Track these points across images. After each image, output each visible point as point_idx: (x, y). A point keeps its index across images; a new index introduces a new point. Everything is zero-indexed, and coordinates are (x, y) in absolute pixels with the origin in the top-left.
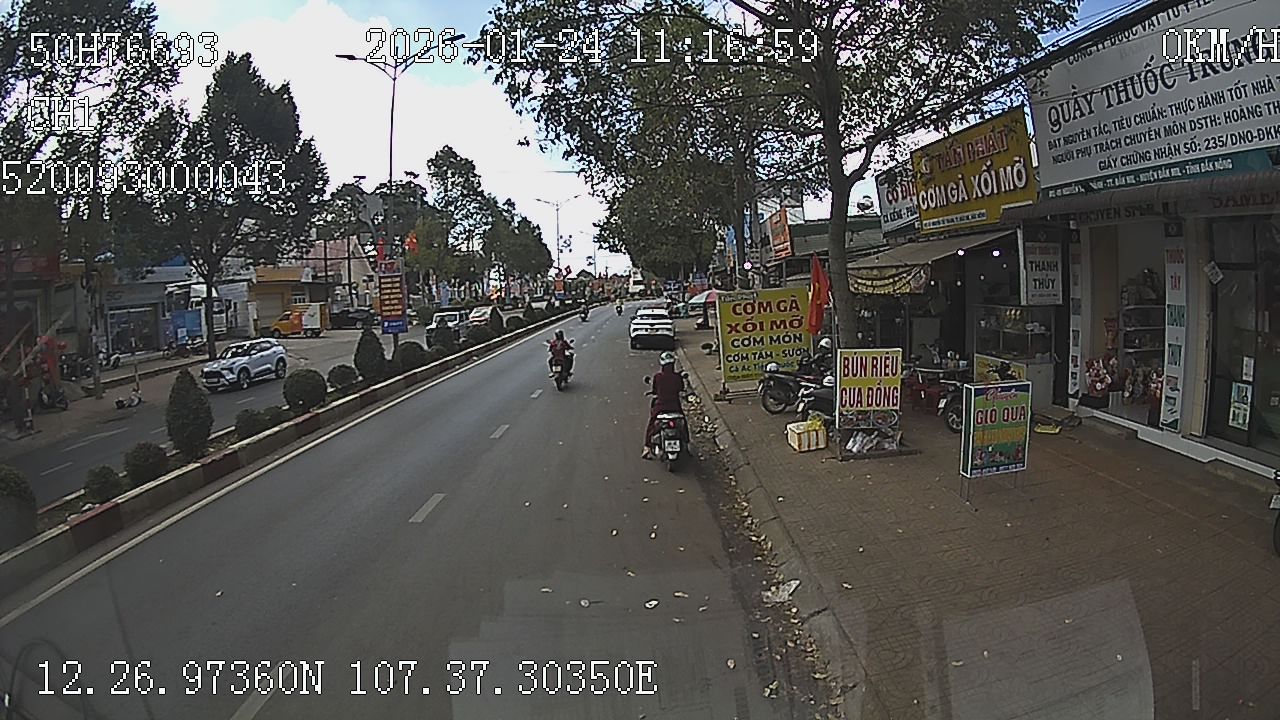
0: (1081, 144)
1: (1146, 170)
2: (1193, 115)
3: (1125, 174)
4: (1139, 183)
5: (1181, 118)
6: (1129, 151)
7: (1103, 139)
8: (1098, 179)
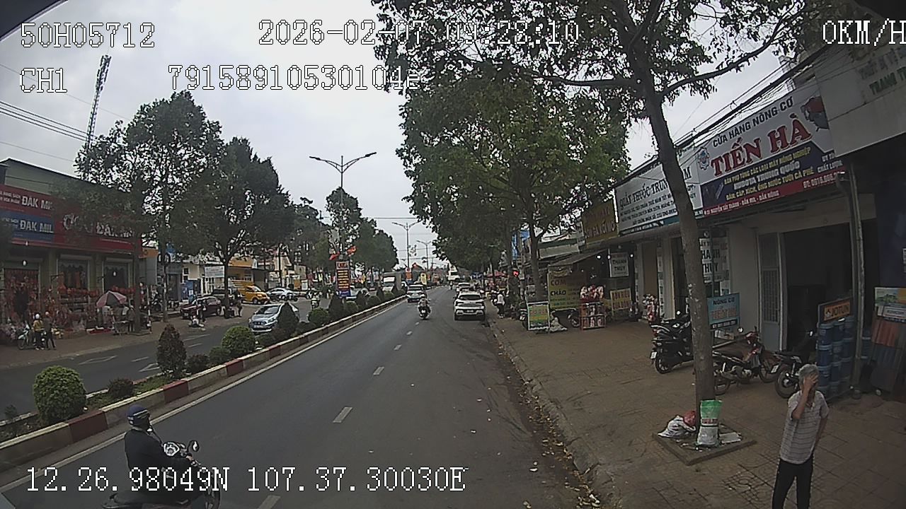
0: (628, 215)
1: (643, 225)
2: (654, 206)
3: (639, 227)
4: (642, 230)
5: (652, 207)
6: (639, 218)
7: (633, 213)
8: (631, 229)
